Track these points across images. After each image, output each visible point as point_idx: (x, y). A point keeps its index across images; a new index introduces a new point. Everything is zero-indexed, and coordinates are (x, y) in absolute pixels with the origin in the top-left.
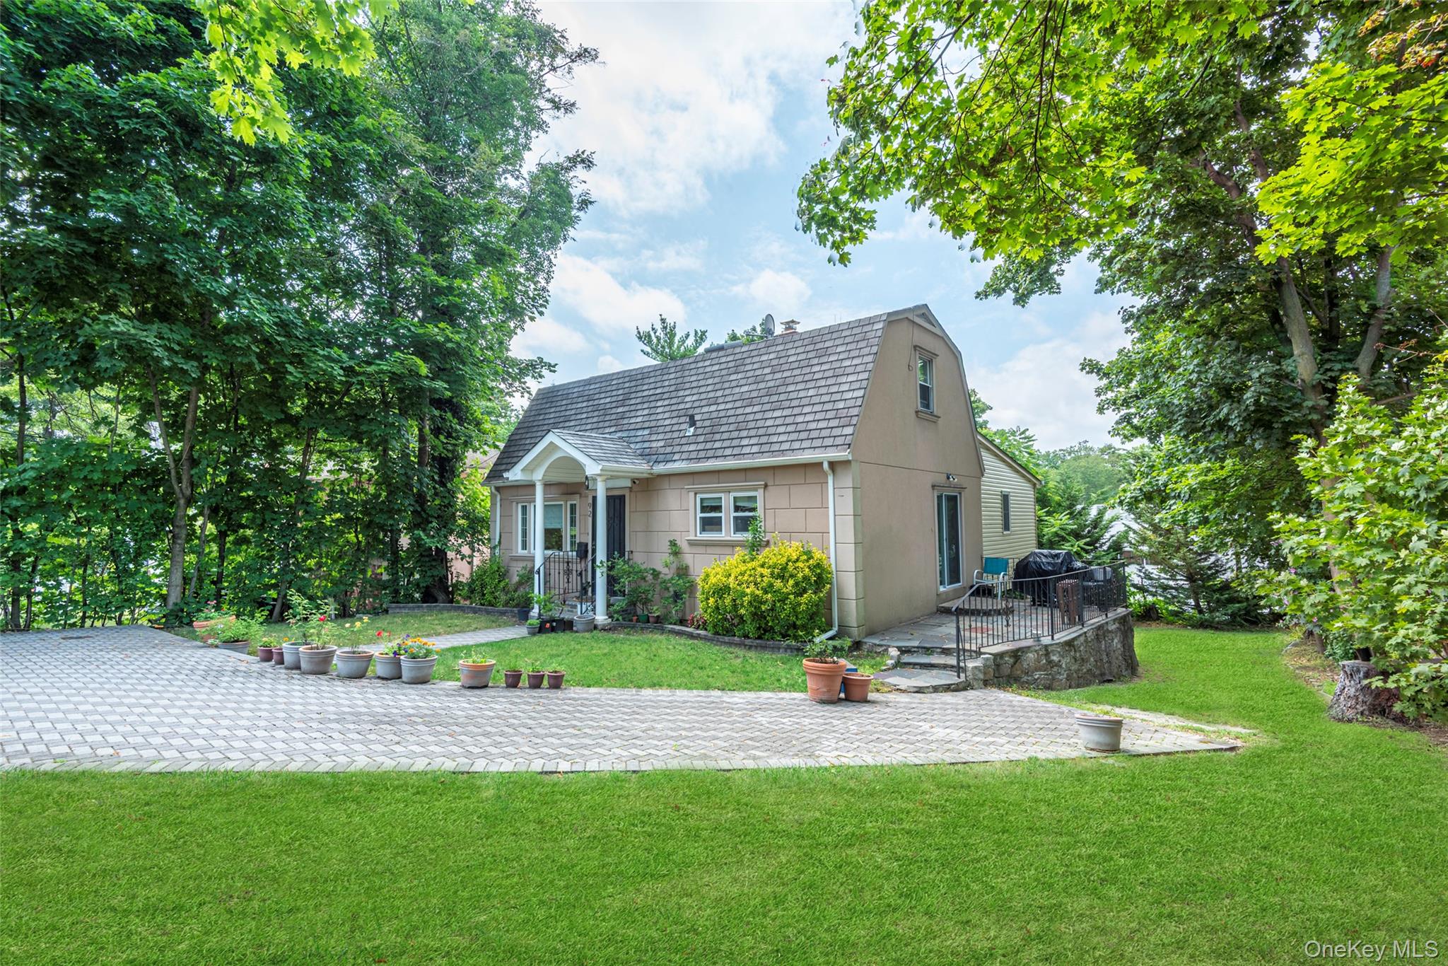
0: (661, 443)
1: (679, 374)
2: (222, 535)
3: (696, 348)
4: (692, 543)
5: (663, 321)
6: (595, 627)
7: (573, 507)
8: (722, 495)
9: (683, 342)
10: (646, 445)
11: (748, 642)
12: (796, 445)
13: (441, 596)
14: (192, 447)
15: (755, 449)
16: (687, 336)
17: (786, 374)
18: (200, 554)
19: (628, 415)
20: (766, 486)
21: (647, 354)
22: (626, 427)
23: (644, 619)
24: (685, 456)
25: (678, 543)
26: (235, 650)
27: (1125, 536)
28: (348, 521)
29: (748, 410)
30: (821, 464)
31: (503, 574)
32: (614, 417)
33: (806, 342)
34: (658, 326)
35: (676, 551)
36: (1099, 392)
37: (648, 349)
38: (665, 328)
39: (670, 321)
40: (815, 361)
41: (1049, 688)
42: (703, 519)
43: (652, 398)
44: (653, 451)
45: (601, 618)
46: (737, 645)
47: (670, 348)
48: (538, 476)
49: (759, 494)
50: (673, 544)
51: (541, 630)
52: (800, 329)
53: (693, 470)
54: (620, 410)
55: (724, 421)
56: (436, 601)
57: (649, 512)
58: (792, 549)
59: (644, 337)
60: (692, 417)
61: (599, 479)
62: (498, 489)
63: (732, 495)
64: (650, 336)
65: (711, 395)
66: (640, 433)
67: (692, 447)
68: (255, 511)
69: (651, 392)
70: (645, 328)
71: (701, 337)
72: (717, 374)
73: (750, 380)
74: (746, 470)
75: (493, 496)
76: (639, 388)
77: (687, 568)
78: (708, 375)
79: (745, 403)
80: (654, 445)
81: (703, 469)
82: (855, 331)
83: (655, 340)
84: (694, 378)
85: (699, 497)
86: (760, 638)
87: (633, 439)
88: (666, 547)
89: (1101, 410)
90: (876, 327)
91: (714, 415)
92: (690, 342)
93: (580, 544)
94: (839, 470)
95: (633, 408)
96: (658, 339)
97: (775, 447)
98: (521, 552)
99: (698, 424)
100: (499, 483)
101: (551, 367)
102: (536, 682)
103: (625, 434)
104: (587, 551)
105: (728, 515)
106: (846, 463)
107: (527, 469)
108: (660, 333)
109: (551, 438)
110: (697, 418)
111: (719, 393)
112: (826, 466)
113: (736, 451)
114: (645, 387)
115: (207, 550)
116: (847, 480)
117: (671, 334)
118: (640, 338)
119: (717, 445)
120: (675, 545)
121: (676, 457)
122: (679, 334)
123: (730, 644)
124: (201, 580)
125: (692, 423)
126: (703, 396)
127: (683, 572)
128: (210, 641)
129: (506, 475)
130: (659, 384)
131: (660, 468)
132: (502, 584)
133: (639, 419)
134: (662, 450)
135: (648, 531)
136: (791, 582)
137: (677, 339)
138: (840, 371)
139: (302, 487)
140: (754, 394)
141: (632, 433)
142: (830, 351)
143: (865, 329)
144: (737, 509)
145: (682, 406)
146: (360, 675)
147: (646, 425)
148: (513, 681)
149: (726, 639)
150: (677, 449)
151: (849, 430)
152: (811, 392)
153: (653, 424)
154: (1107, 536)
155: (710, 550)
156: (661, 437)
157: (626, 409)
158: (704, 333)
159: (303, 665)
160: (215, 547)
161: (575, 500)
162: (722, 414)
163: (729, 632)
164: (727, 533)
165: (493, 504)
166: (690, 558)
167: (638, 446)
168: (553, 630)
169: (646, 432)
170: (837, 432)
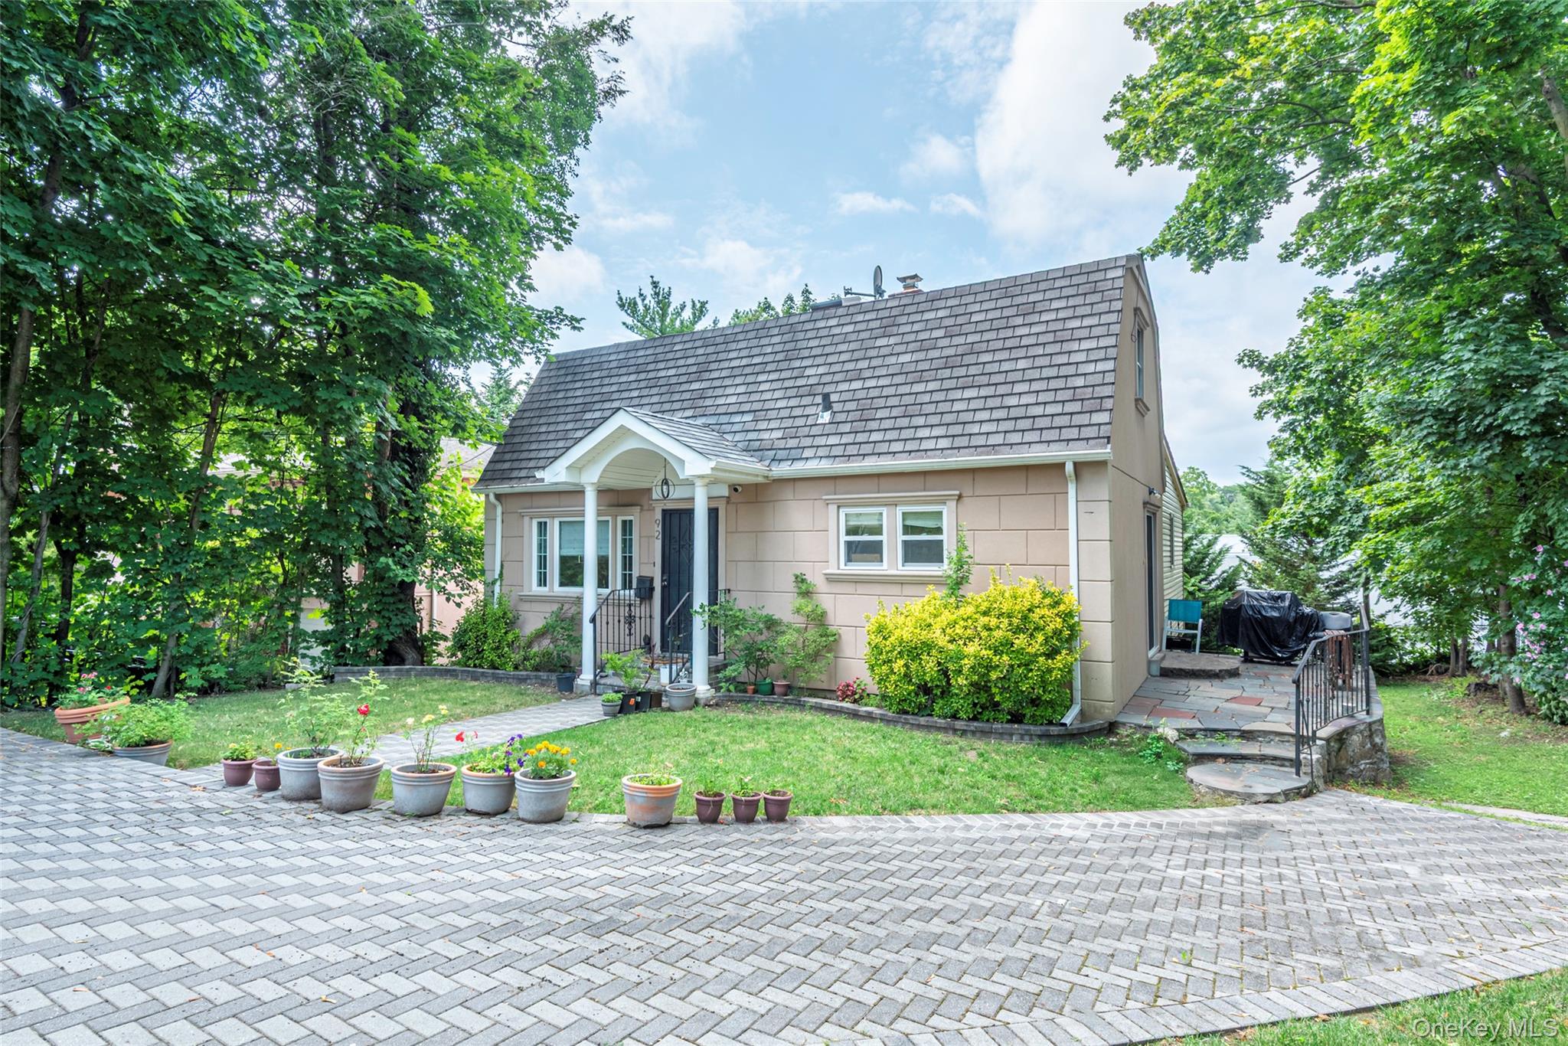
0: (779, 434)
1: (786, 338)
2: (67, 558)
3: (694, 323)
4: (831, 579)
5: (655, 284)
6: (697, 702)
7: (627, 526)
8: (884, 510)
9: (679, 314)
10: (752, 436)
11: (959, 724)
12: (1015, 438)
13: (411, 655)
14: (20, 415)
15: (943, 443)
16: (683, 307)
17: (971, 339)
18: (33, 592)
19: (710, 393)
20: (960, 497)
21: (631, 328)
22: (712, 410)
23: (767, 688)
24: (821, 452)
25: (809, 578)
26: (144, 759)
27: (1236, 571)
28: (273, 540)
29: (918, 388)
30: (1061, 466)
31: (510, 622)
32: (687, 396)
33: (995, 295)
34: (648, 291)
35: (806, 591)
36: (1256, 391)
37: (629, 321)
38: (657, 294)
39: (664, 285)
40: (1019, 321)
41: (1376, 783)
42: (849, 544)
43: (748, 370)
44: (767, 444)
45: (702, 688)
46: (939, 729)
47: (662, 321)
48: (591, 478)
49: (948, 511)
50: (800, 580)
51: (624, 709)
52: (923, 286)
53: (840, 472)
54: (695, 386)
55: (881, 402)
56: (402, 662)
57: (759, 533)
58: (1025, 589)
59: (628, 306)
60: (826, 397)
61: (698, 483)
62: (498, 497)
63: (900, 510)
64: (635, 304)
65: (850, 366)
66: (737, 418)
67: (833, 440)
68: (125, 522)
69: (744, 362)
70: (630, 293)
71: (700, 310)
72: (854, 337)
73: (911, 347)
74: (925, 474)
75: (489, 508)
76: (722, 356)
77: (824, 614)
78: (836, 340)
79: (911, 378)
80: (766, 435)
81: (858, 471)
82: (1075, 280)
83: (641, 307)
84: (815, 343)
85: (843, 512)
86: (975, 719)
87: (727, 428)
88: (790, 585)
89: (1259, 415)
90: (1111, 274)
91: (861, 394)
92: (687, 314)
93: (641, 579)
94: (1086, 474)
95: (717, 383)
96: (647, 308)
97: (976, 442)
98: (536, 589)
99: (836, 407)
100: (504, 488)
101: (575, 323)
102: (746, 813)
103: (712, 420)
104: (652, 589)
105: (893, 539)
106: (1100, 465)
107: (576, 467)
108: (651, 302)
109: (621, 419)
110: (834, 398)
111: (863, 364)
112: (1069, 468)
113: (910, 446)
114: (733, 355)
115: (44, 585)
116: (1101, 489)
117: (663, 301)
118: (622, 306)
119: (875, 437)
120: (803, 581)
121: (807, 453)
122: (675, 302)
123: (928, 728)
124: (32, 635)
125: (827, 405)
126: (836, 368)
127: (819, 619)
128: (92, 742)
129: (539, 474)
130: (755, 351)
131: (783, 470)
132: (510, 637)
133: (733, 399)
134: (781, 444)
135: (756, 560)
136: (1040, 638)
137: (671, 310)
138: (1067, 335)
139: (202, 487)
140: (925, 366)
141: (724, 419)
142: (1039, 307)
143: (1093, 277)
144: (908, 530)
145: (801, 382)
146: (431, 812)
147: (746, 407)
148: (709, 812)
149: (923, 720)
150: (807, 442)
151: (1104, 417)
152: (1021, 364)
153: (757, 406)
154: (1218, 571)
155: (861, 589)
156: (774, 424)
157: (704, 385)
158: (703, 304)
159: (327, 794)
160: (54, 582)
161: (633, 515)
162: (874, 393)
163: (923, 710)
164: (892, 563)
165: (489, 517)
166: (827, 600)
167: (738, 437)
168: (638, 707)
169: (748, 417)
170: (1078, 420)
